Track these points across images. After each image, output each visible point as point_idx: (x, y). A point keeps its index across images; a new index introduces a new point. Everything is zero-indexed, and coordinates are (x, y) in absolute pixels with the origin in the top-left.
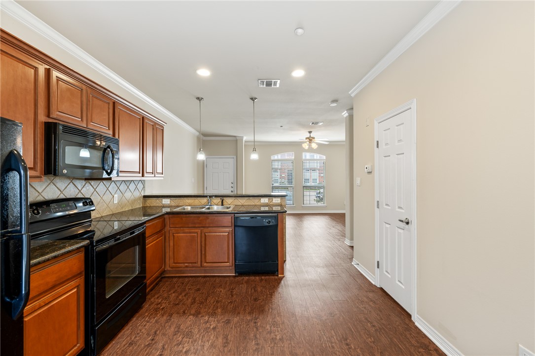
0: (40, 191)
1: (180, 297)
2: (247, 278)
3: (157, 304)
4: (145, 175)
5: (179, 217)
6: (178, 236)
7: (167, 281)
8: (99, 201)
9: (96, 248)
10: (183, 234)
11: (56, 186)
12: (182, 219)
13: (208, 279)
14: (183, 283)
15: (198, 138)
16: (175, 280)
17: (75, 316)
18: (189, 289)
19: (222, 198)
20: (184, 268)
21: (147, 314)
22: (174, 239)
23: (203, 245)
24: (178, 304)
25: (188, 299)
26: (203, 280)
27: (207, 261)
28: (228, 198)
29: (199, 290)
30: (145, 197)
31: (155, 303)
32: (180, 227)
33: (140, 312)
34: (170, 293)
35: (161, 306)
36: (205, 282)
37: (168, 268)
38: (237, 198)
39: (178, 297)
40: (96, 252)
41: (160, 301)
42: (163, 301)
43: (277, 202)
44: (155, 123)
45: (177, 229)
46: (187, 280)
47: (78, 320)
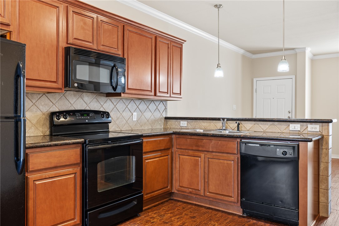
0: (72, 103)
1: (173, 218)
2: (255, 221)
3: (151, 218)
4: (158, 94)
5: (184, 138)
6: (183, 158)
7: (172, 203)
8: (118, 116)
9: (88, 147)
10: (187, 157)
11: (83, 100)
12: (187, 140)
13: (211, 211)
14: (184, 208)
15: (243, 56)
16: (179, 204)
17: (72, 196)
18: (186, 214)
19: (238, 122)
20: (188, 193)
21: (138, 222)
22: (179, 160)
23: (206, 172)
24: (167, 223)
25: (178, 222)
26: (204, 210)
27: (210, 191)
28: (247, 122)
29: (194, 217)
30: (167, 118)
31: (150, 217)
32: (186, 149)
33: (135, 220)
34: (167, 213)
35: (153, 220)
36: (205, 213)
37: (174, 190)
38: (258, 122)
39: (171, 217)
40: (88, 150)
41: (155, 216)
42: (157, 217)
43: (313, 130)
44: (171, 41)
45: (183, 150)
46: (190, 206)
47: (75, 200)
